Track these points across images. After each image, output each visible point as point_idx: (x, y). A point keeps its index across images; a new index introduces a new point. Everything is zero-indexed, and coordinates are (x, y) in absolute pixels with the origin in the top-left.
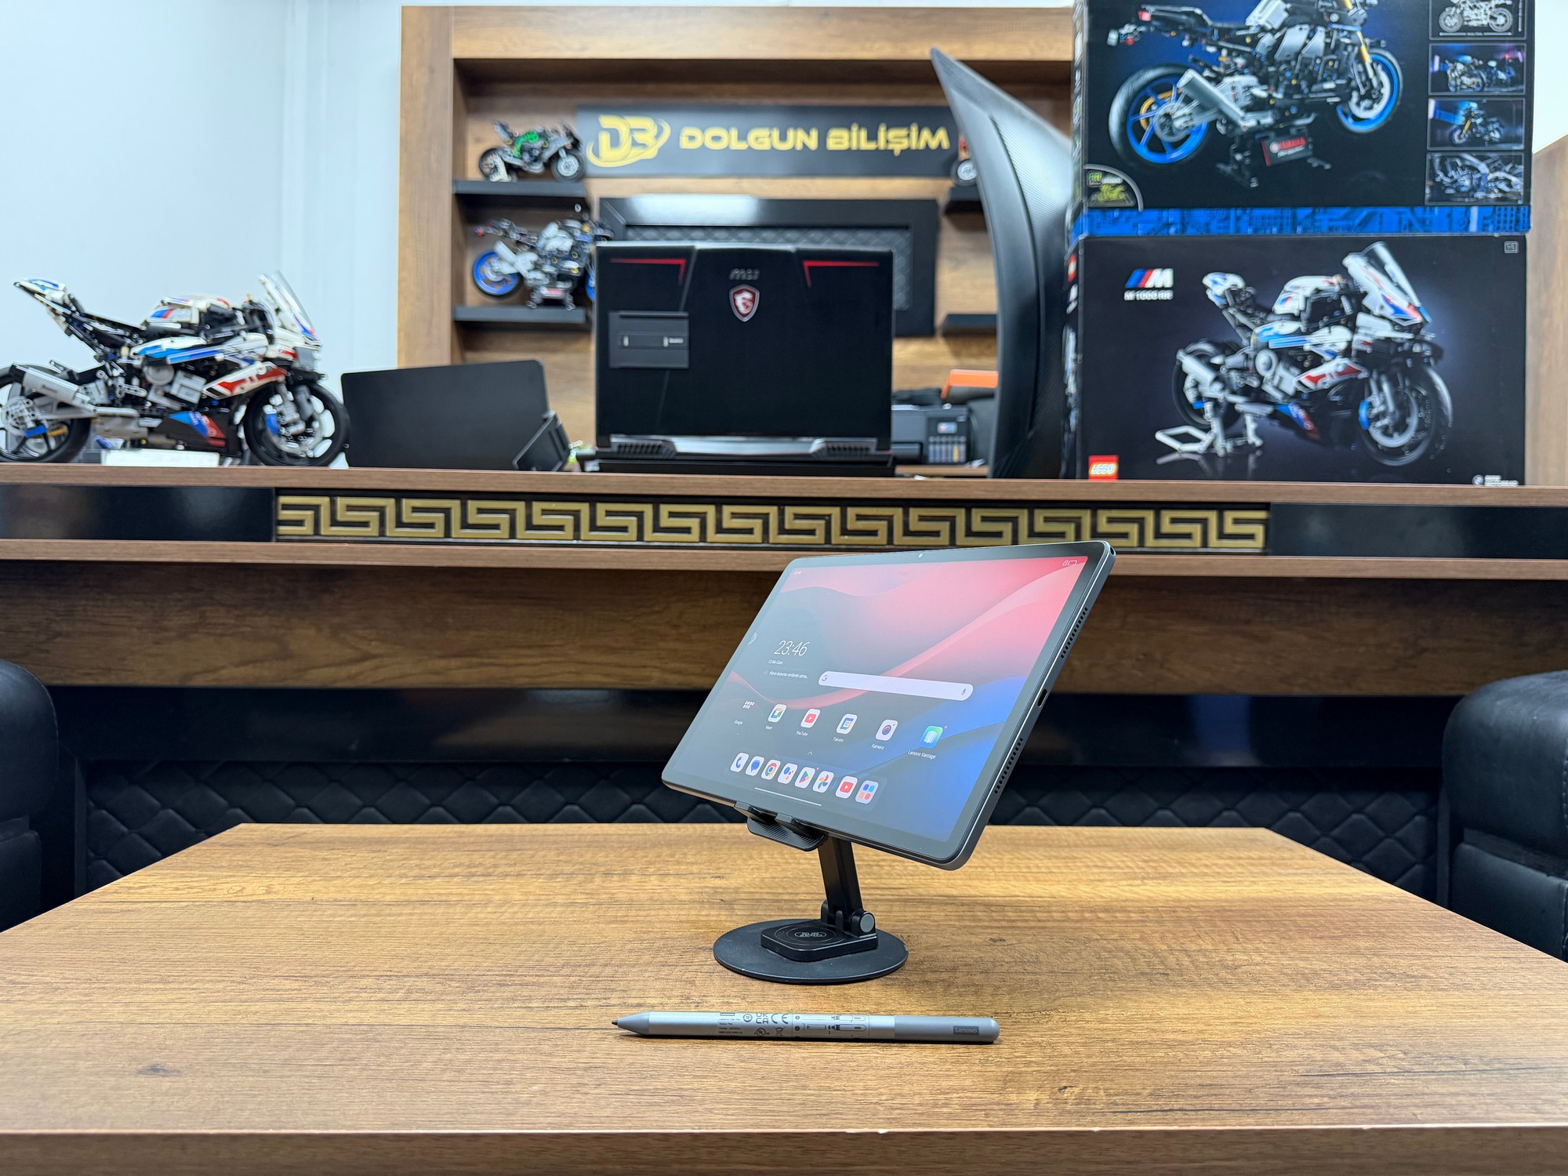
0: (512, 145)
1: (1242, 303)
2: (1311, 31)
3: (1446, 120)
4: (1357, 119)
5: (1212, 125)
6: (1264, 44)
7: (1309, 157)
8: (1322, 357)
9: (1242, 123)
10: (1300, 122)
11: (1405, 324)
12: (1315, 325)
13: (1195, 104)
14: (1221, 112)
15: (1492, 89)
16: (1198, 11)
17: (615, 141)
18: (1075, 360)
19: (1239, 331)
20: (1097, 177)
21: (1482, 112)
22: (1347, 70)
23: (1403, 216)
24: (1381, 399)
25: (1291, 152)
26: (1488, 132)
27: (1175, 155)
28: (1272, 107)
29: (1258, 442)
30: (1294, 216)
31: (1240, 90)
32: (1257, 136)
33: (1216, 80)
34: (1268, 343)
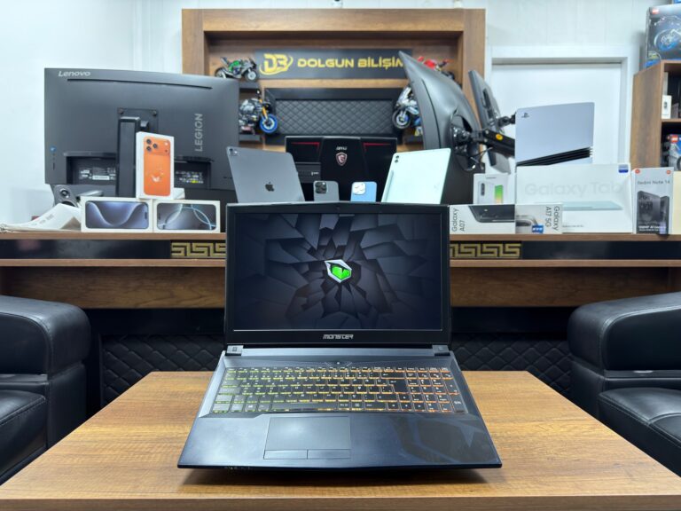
0: (229, 66)
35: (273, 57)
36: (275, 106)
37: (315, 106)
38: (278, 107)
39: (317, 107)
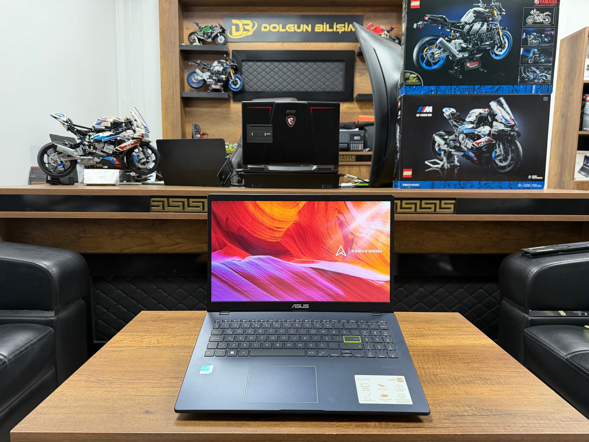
0: (201, 31)
1: (455, 118)
2: (482, 24)
3: (527, 55)
4: (496, 55)
5: (448, 56)
6: (466, 29)
7: (480, 68)
8: (481, 136)
9: (457, 56)
10: (477, 56)
11: (509, 125)
12: (479, 125)
13: (442, 49)
14: (451, 52)
15: (542, 44)
16: (444, 17)
17: (238, 29)
18: (399, 136)
19: (453, 127)
20: (409, 74)
21: (538, 52)
22: (494, 38)
23: (510, 88)
24: (499, 150)
25: (473, 66)
26: (540, 59)
27: (435, 67)
28: (468, 51)
29: (458, 164)
30: (474, 88)
31: (457, 45)
32: (462, 61)
33: (450, 41)
34: (463, 131)
35: (240, 22)
36: (241, 67)
37: (276, 67)
38: (244, 67)
39: (279, 67)
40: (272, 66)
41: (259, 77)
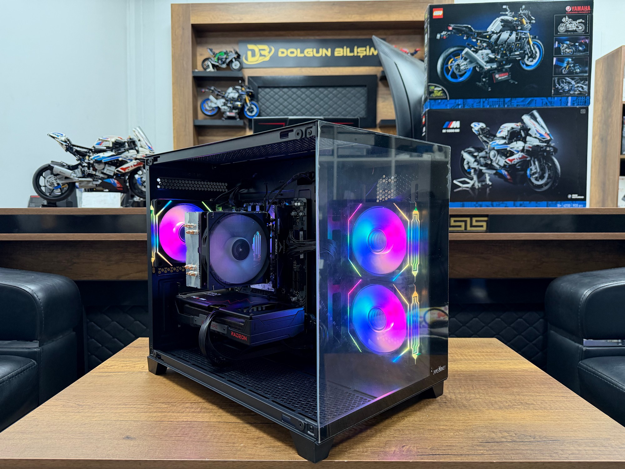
0: (215, 57)
1: (485, 133)
2: (511, 33)
3: (560, 65)
4: (527, 65)
5: (474, 68)
6: (493, 38)
7: (510, 79)
8: (514, 152)
9: (485, 67)
10: (506, 67)
11: (544, 140)
12: (511, 141)
13: (468, 60)
14: (478, 63)
15: (577, 54)
16: (469, 26)
17: (253, 55)
19: (483, 143)
20: (433, 88)
21: (572, 62)
22: (524, 47)
23: (544, 100)
24: (535, 167)
25: (503, 78)
26: (575, 69)
27: (461, 79)
28: (496, 61)
29: (490, 183)
30: (504, 101)
31: (485, 55)
32: (491, 72)
33: (476, 52)
34: (494, 148)
35: (256, 48)
36: (258, 93)
37: (294, 93)
38: (260, 94)
39: (297, 93)
40: (290, 93)
41: (277, 104)
